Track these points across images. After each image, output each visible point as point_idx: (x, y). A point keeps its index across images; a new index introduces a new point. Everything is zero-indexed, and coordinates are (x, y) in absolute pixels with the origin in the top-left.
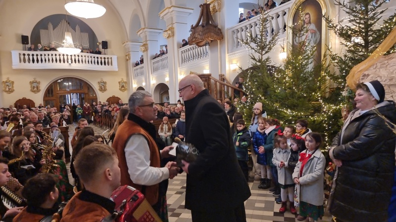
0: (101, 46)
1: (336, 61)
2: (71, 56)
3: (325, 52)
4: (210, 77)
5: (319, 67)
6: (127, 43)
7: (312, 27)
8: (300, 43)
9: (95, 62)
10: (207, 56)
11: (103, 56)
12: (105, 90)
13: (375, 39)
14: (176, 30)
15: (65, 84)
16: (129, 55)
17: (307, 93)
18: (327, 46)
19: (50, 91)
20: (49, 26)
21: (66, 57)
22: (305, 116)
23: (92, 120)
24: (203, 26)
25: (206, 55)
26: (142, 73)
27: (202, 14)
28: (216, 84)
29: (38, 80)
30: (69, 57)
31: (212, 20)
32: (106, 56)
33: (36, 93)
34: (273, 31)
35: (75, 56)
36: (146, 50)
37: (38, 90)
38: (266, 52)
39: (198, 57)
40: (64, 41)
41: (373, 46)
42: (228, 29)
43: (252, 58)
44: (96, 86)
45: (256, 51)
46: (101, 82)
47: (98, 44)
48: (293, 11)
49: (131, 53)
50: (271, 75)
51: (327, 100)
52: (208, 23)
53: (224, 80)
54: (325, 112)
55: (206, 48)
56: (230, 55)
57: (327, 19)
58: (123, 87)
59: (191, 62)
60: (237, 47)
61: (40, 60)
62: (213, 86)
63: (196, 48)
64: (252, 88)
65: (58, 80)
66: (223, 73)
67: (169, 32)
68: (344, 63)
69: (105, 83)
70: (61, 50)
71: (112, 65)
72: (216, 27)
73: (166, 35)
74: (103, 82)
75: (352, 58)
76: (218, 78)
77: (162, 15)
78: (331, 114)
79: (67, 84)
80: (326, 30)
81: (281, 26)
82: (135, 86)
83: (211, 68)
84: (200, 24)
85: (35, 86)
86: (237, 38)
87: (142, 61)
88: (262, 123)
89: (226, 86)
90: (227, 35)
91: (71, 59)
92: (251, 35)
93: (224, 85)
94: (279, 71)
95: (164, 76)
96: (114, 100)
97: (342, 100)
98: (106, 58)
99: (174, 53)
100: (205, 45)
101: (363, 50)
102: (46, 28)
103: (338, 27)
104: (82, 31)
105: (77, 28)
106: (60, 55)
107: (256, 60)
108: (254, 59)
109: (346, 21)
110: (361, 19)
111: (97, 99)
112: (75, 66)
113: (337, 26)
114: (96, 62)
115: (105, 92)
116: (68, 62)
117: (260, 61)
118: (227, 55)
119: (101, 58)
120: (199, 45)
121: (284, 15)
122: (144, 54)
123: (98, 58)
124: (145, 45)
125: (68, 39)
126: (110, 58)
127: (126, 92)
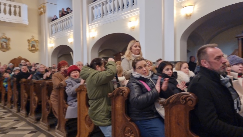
11: (7, 3)
12: (8, 49)
16: (44, 7)
32: (12, 3)
46: (3, 38)
49: (47, 5)
69: (8, 39)
71: (20, 15)
74: (6, 38)
98: (12, 6)
115: (8, 52)
119: (5, 5)
126: (17, 7)
127: (37, 53)
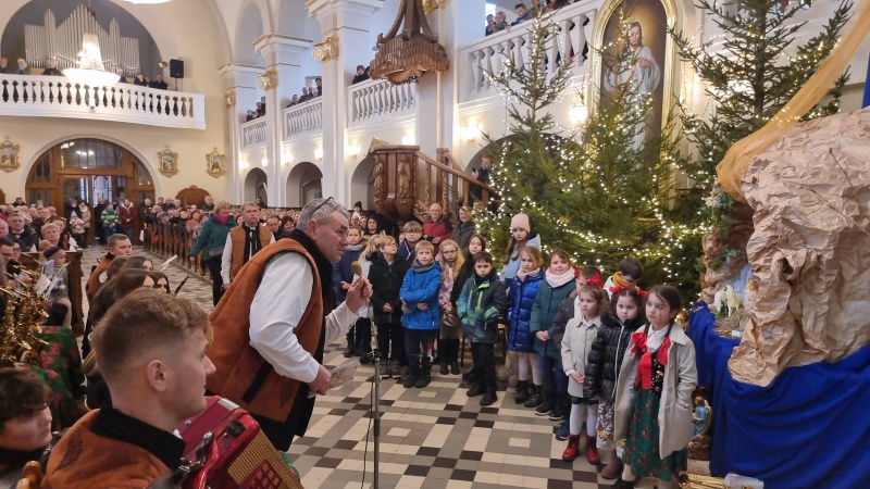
0: (167, 71)
1: (694, 130)
2: (96, 89)
3: (671, 112)
4: (418, 154)
5: (655, 143)
6: (229, 68)
7: (645, 53)
8: (619, 87)
9: (151, 107)
10: (411, 106)
11: (171, 94)
12: (174, 171)
13: (777, 86)
14: (342, 44)
15: (79, 153)
16: (233, 94)
17: (628, 197)
18: (675, 96)
19: (42, 169)
20: (46, 20)
21: (82, 92)
22: (625, 248)
23: (142, 238)
24: (405, 38)
25: (410, 103)
26: (260, 139)
27: (404, 11)
28: (429, 170)
29: (15, 141)
30: (92, 93)
31: (426, 27)
32: (179, 95)
33: (8, 172)
34: (558, 58)
35: (105, 89)
36: (273, 85)
37: (14, 165)
38: (544, 104)
39: (392, 108)
40: (80, 54)
41: (772, 102)
42: (460, 50)
43: (513, 115)
44: (152, 163)
45: (521, 99)
46: (166, 154)
47: (161, 65)
48: (605, 17)
49: (237, 90)
50: (553, 154)
51: (673, 216)
52: (416, 32)
53: (447, 160)
54: (666, 241)
55: (409, 88)
56: (465, 106)
57: (677, 39)
58: (217, 166)
59: (375, 118)
60: (479, 90)
61: (21, 94)
62: (423, 174)
63: (387, 86)
64: (509, 182)
65: (62, 144)
66: (446, 146)
67: (328, 48)
68: (711, 135)
69: (174, 156)
70: (70, 75)
71: (191, 114)
72: (434, 41)
73: (319, 53)
74: (171, 154)
75: (727, 125)
76: (434, 157)
77: (312, 8)
78: (681, 247)
79: (84, 154)
80: (674, 63)
81: (577, 49)
82: (244, 165)
83: (420, 133)
84: (399, 32)
85: (8, 155)
86: (480, 68)
87: (262, 110)
88: (530, 260)
89: (451, 176)
90: (458, 61)
91: (96, 97)
92: (513, 64)
93: (448, 172)
94: (571, 146)
95: (312, 146)
96: (194, 197)
97: (705, 217)
98: (179, 99)
99: (338, 95)
100: (408, 81)
101: (752, 110)
102: (40, 22)
103: (701, 57)
104: (123, 34)
105: (113, 25)
106: (68, 86)
107: (521, 120)
108: (517, 117)
109: (718, 44)
110: (750, 40)
111: (153, 191)
112: (104, 113)
113: (698, 54)
114: (155, 106)
115: (174, 178)
116: (87, 103)
117: (529, 122)
118: (456, 106)
119: (167, 98)
120: (394, 79)
121: (585, 24)
122: (269, 95)
123: (159, 97)
124: (271, 75)
125: (91, 49)
126: (188, 99)
127: (222, 178)
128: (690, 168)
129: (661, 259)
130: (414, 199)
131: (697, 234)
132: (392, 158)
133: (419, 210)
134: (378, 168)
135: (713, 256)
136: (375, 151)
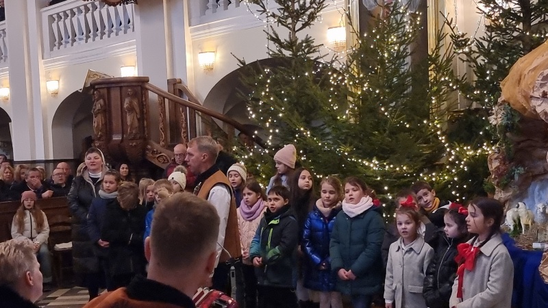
4: (147, 86)
10: (129, 31)
25: (127, 28)
28: (162, 104)
38: (304, 26)
39: (103, 34)
43: (272, 39)
45: (279, 21)
51: (456, 137)
53: (181, 92)
54: (452, 164)
55: (125, 10)
56: (198, 29)
60: (214, 12)
62: (154, 111)
63: (95, 8)
66: (178, 77)
76: (164, 88)
83: (143, 60)
88: (331, 192)
89: (188, 108)
93: (185, 105)
99: (27, 20)
100: (124, 1)
108: (276, 40)
118: (187, 29)
128: (466, 88)
129: (448, 182)
130: (146, 140)
131: (481, 155)
132: (115, 94)
133: (153, 152)
134: (98, 105)
135: (500, 175)
136: (93, 86)
